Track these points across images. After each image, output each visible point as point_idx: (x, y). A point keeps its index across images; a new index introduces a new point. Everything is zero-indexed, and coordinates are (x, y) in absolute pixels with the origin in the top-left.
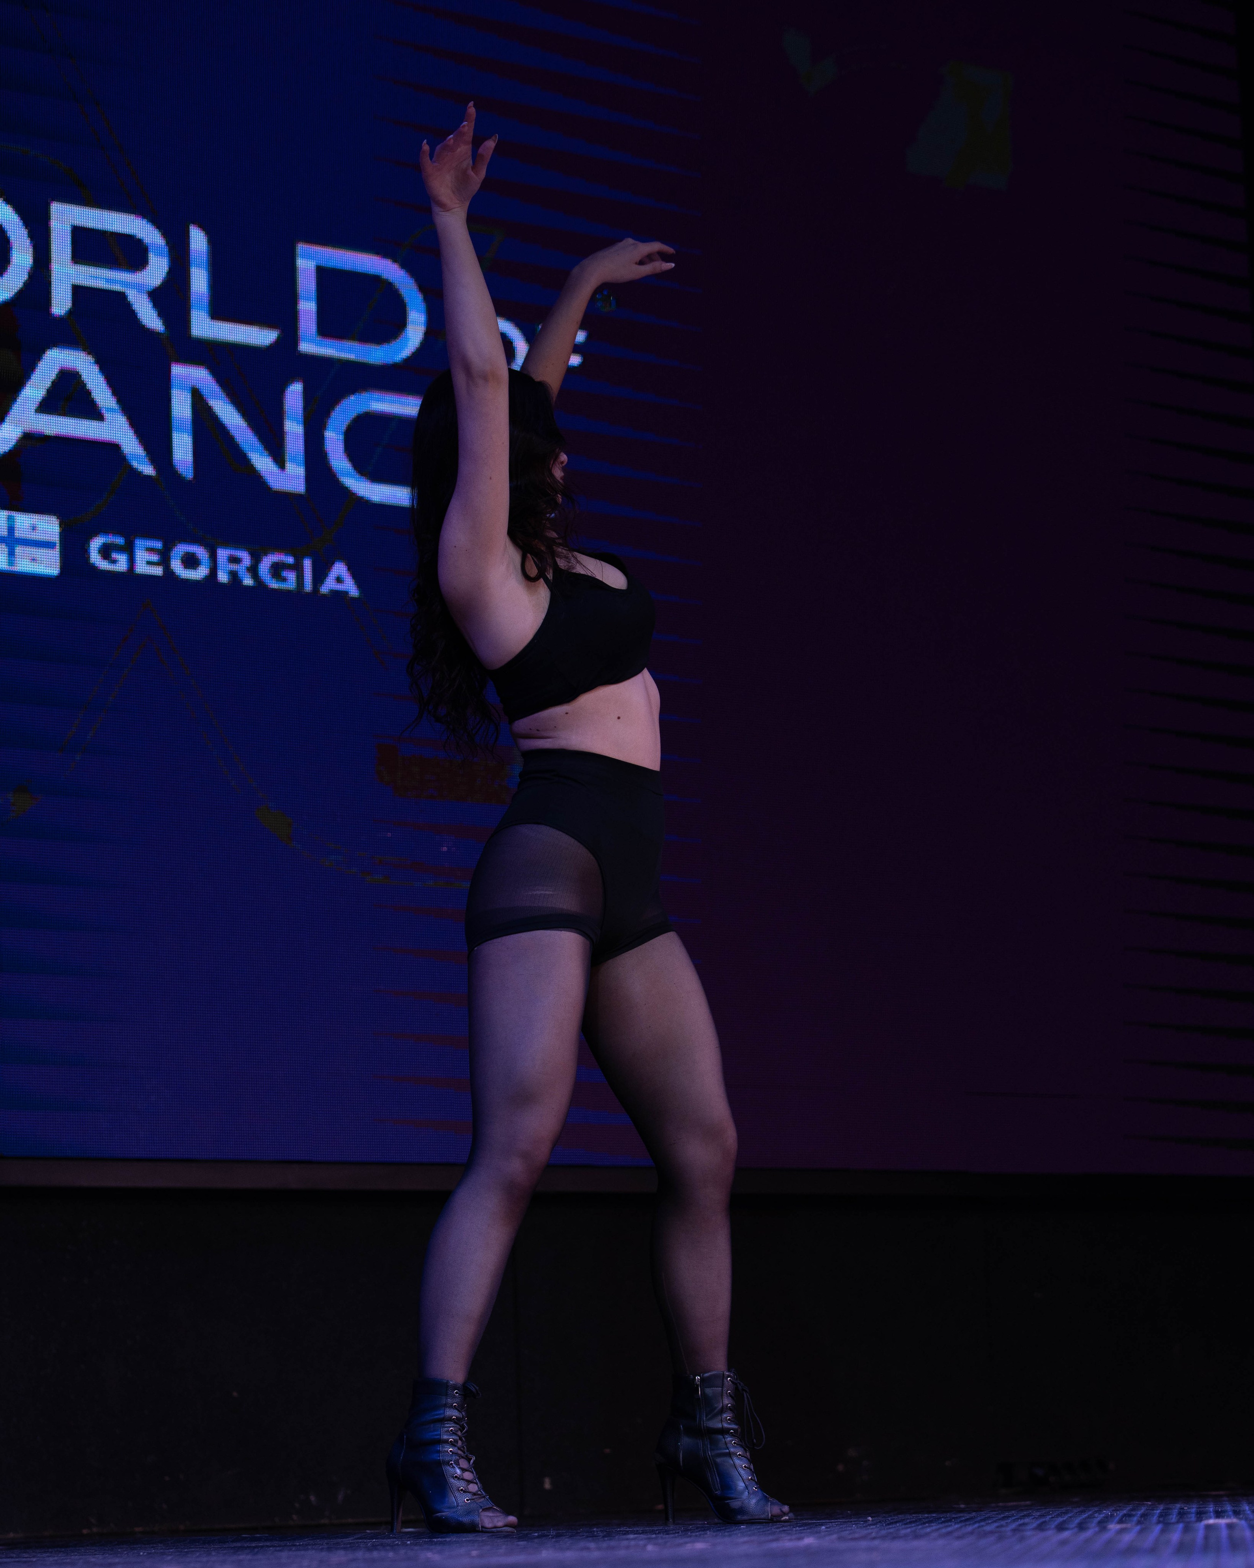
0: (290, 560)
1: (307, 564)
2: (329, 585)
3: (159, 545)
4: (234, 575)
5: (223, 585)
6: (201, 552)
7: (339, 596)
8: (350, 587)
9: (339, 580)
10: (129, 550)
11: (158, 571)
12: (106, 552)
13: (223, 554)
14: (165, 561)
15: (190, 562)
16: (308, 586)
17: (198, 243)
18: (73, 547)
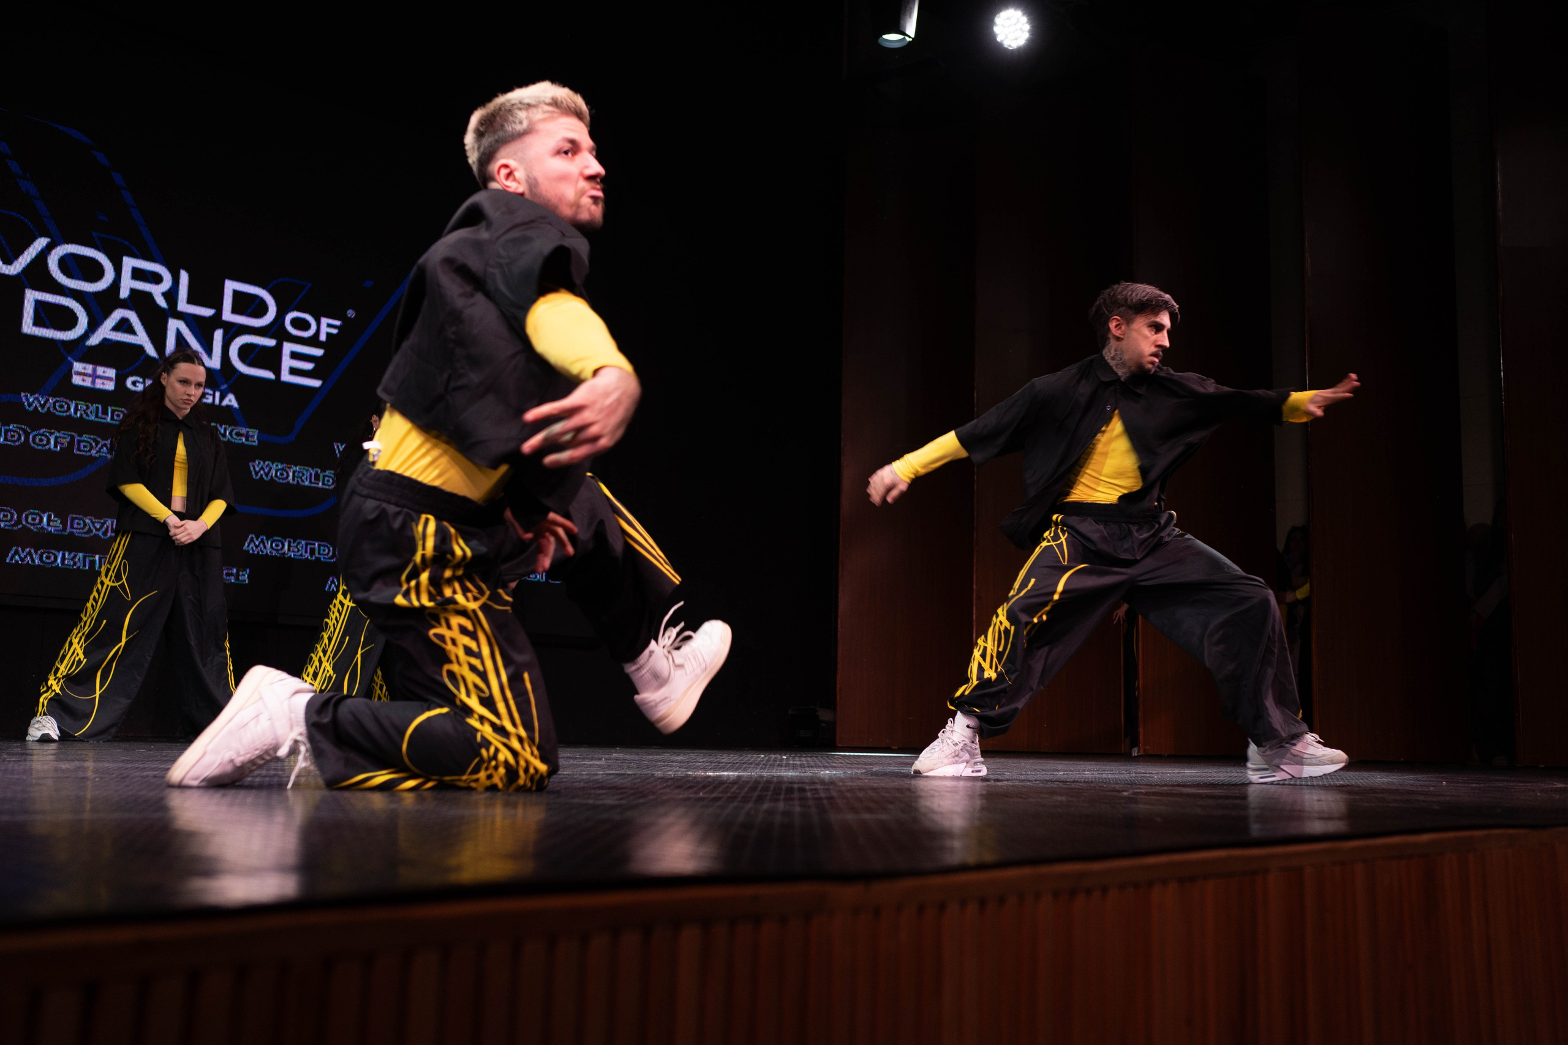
0: (211, 392)
1: (218, 394)
2: (225, 402)
7: (229, 407)
8: (235, 404)
9: (230, 401)
12: (134, 383)
16: (217, 402)
17: (184, 277)
18: (120, 381)
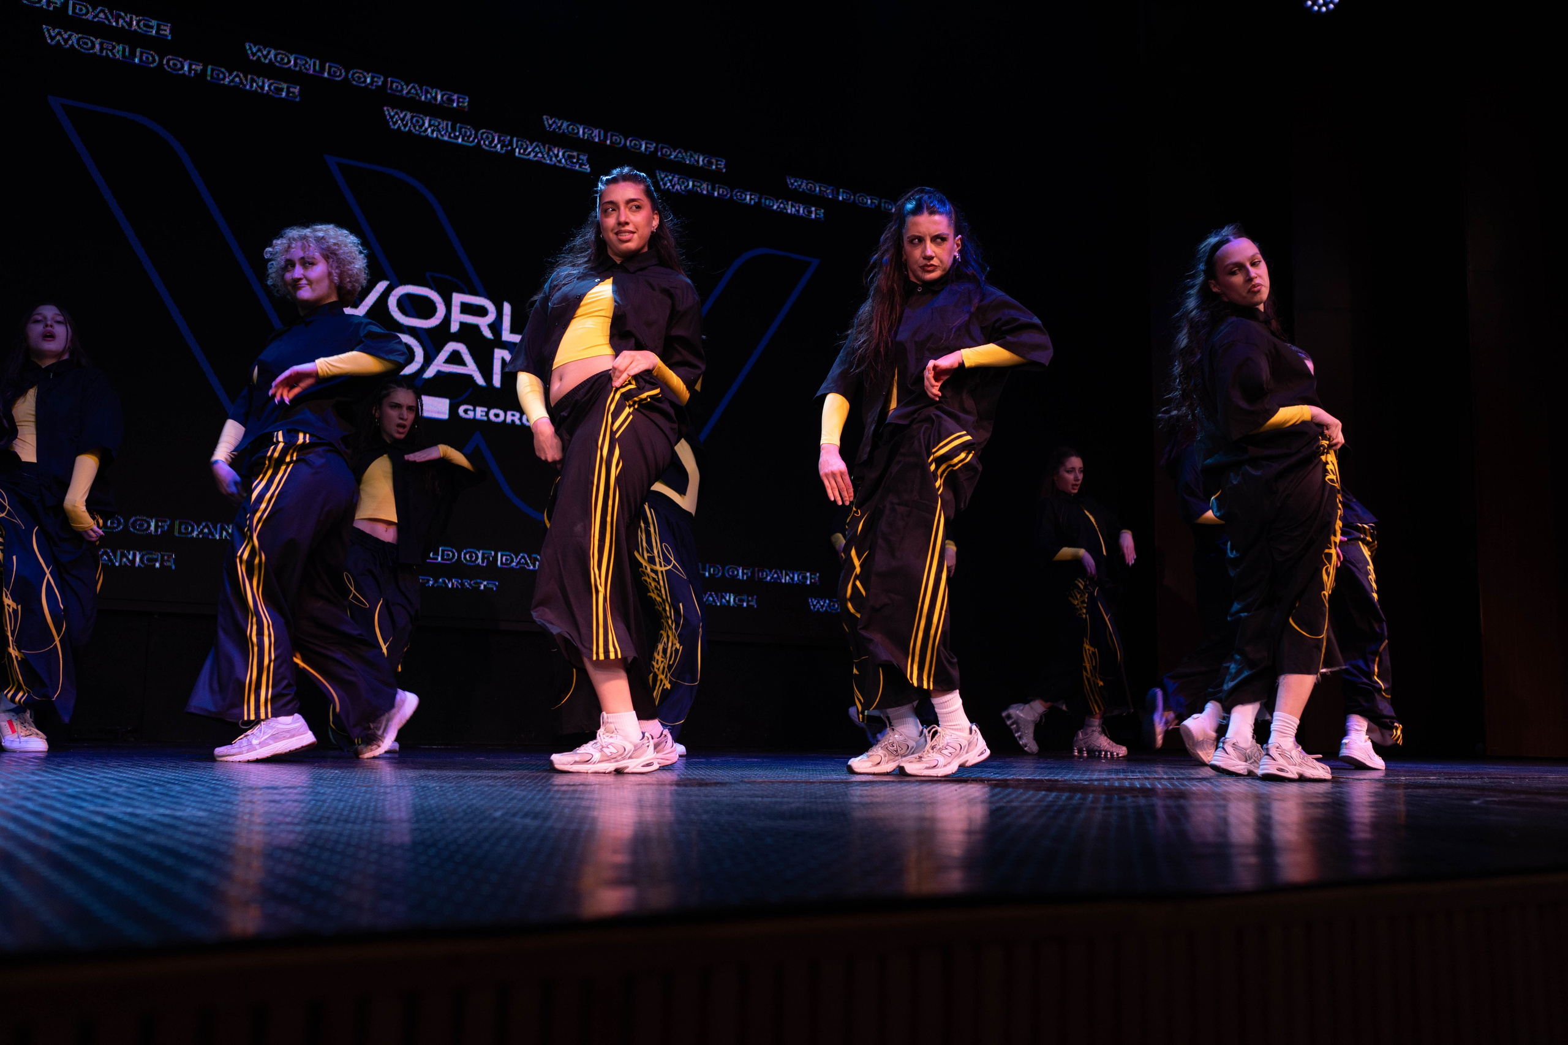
3: (486, 409)
4: (513, 421)
5: (508, 424)
6: (502, 413)
10: (474, 410)
11: (485, 418)
12: (466, 411)
13: (509, 413)
14: (487, 414)
15: (497, 416)
17: (507, 308)
18: (453, 409)
